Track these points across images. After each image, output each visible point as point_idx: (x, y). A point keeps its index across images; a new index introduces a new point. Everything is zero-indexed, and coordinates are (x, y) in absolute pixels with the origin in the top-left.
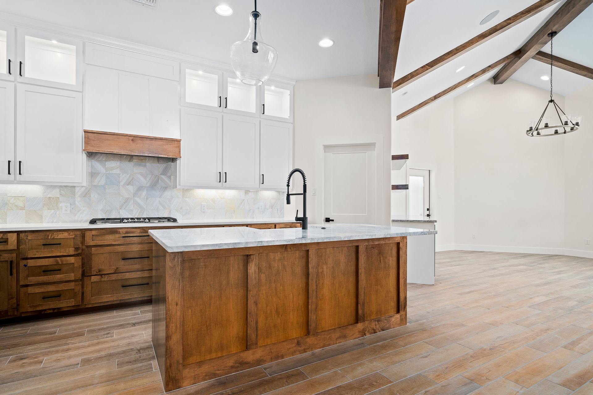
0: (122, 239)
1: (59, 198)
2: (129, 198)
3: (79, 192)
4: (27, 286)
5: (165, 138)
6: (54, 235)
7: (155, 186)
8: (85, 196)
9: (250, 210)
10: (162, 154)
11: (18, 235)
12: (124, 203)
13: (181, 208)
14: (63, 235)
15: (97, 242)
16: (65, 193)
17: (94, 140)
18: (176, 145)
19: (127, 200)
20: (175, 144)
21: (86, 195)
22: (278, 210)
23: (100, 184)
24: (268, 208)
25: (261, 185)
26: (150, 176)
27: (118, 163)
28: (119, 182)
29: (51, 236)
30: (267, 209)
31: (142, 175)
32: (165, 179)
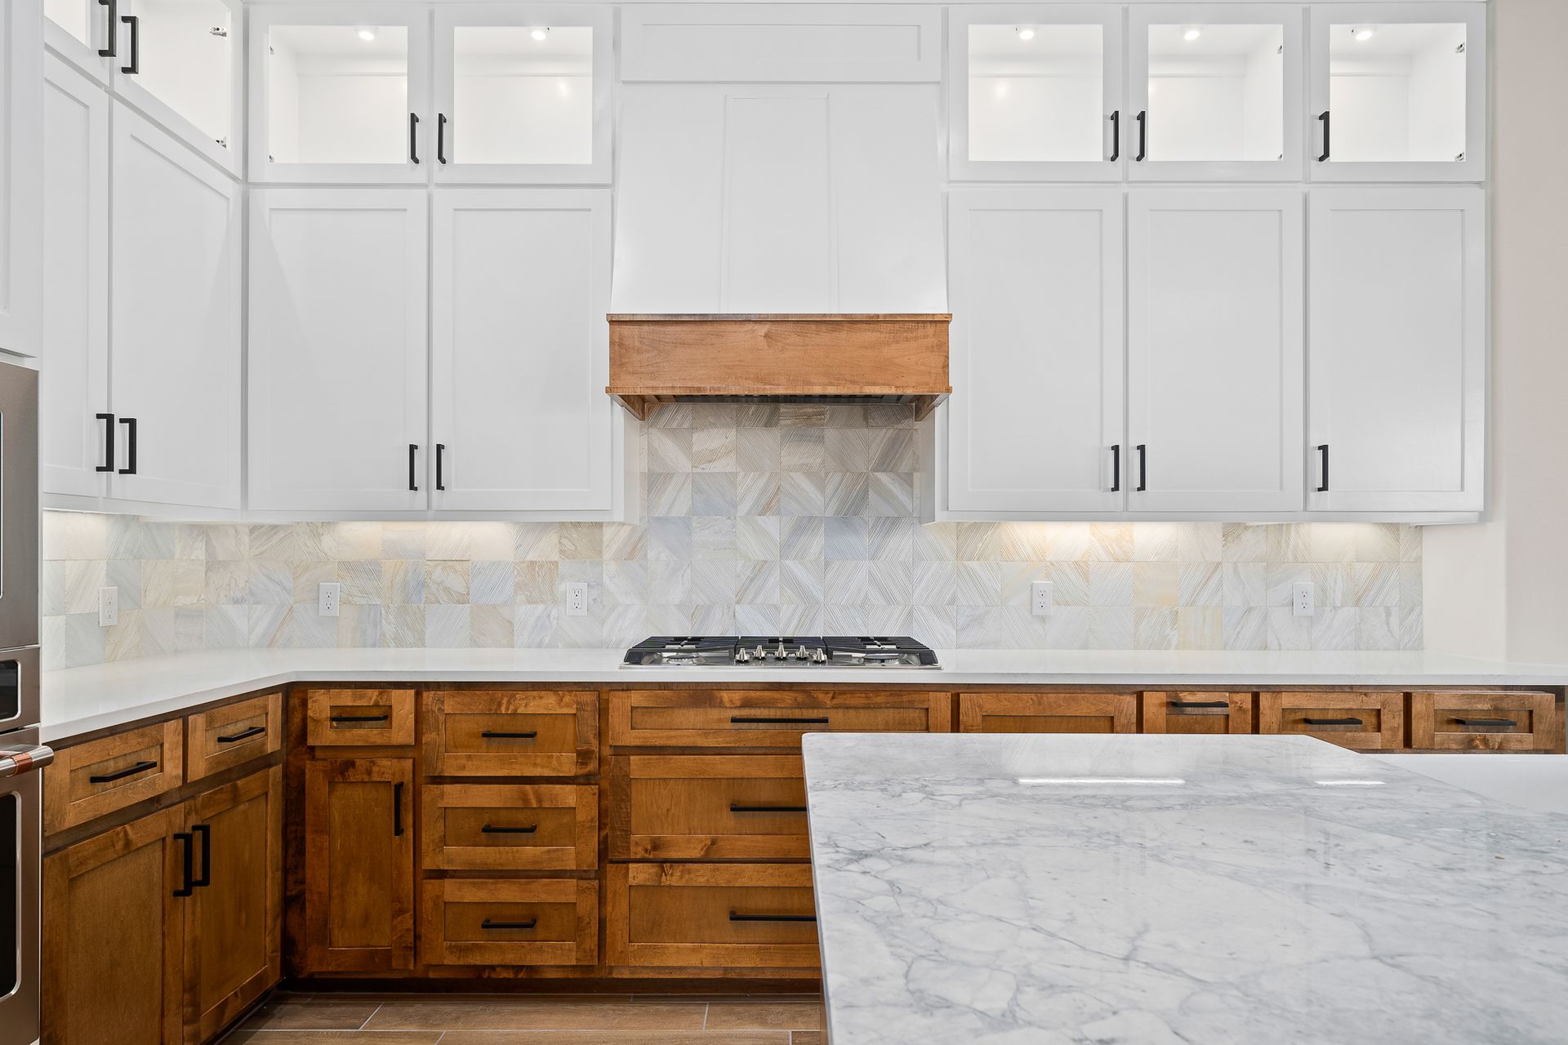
0: (729, 725)
1: (557, 562)
2: (765, 562)
3: (613, 540)
4: (441, 874)
5: (885, 315)
6: (517, 702)
7: (856, 514)
8: (631, 555)
9: (1250, 610)
10: (875, 384)
11: (418, 695)
12: (752, 580)
13: (953, 601)
14: (544, 701)
15: (648, 733)
16: (573, 548)
17: (639, 351)
18: (931, 341)
19: (760, 569)
20: (925, 337)
21: (633, 551)
22: (1388, 614)
23: (673, 514)
24: (1338, 604)
25: (1314, 496)
26: (838, 476)
27: (732, 434)
28: (735, 506)
29: (509, 703)
30: (1335, 608)
31: (809, 473)
32: (891, 486)
